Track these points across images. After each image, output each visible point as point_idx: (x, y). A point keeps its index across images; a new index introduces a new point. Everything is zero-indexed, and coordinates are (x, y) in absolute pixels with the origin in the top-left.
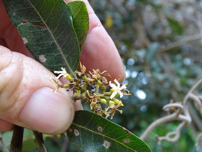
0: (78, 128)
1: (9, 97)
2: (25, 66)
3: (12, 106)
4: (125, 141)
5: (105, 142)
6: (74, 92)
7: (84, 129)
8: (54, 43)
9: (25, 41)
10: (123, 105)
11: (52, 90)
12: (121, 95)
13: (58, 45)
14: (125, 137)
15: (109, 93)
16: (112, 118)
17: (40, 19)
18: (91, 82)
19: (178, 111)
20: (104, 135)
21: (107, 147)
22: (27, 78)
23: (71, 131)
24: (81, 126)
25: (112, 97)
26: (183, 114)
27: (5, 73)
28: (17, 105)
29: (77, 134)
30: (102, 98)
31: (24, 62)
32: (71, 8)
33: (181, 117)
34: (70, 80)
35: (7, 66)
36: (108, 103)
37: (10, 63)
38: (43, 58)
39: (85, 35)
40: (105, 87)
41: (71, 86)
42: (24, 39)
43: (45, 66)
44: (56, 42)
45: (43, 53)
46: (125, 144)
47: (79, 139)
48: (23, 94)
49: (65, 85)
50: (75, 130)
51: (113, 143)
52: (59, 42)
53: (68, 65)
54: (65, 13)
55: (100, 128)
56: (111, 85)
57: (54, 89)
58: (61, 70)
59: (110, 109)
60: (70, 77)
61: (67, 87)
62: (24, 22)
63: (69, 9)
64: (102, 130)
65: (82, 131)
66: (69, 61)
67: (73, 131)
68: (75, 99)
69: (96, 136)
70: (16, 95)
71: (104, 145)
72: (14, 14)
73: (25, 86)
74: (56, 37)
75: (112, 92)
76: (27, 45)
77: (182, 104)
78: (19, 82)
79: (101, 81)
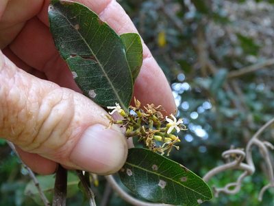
0: (131, 168)
1: (61, 135)
2: (76, 102)
3: (64, 144)
4: (182, 180)
5: (161, 181)
6: (127, 128)
7: (137, 168)
8: (105, 77)
9: (75, 75)
10: (179, 140)
11: (104, 127)
12: (178, 130)
13: (109, 79)
14: (182, 176)
15: (165, 128)
16: (168, 155)
17: (90, 52)
18: (145, 118)
19: (239, 159)
20: (159, 174)
21: (163, 187)
22: (79, 114)
23: (123, 170)
24: (134, 165)
25: (169, 132)
26: (245, 162)
27: (58, 110)
28: (70, 143)
29: (130, 173)
30: (156, 134)
31: (75, 97)
32: (124, 41)
33: (243, 165)
34: (123, 116)
35: (58, 103)
36: (163, 139)
37: (62, 99)
38: (93, 93)
39: (139, 68)
40: (160, 122)
41: (125, 122)
42: (74, 73)
43: (95, 102)
44: (106, 75)
45: (93, 88)
46: (182, 183)
47: (132, 179)
48: (75, 131)
49: (118, 121)
50: (128, 170)
51: (169, 183)
52: (111, 76)
53: (120, 100)
54: (117, 45)
55: (155, 167)
56: (168, 120)
57: (107, 126)
58: (115, 105)
59: (167, 145)
60: (124, 113)
61: (121, 123)
62: (73, 55)
63: (121, 41)
64: (157, 169)
65: (135, 170)
66: (121, 96)
67: (125, 171)
68: (128, 136)
69: (150, 175)
70: (68, 132)
71: (159, 185)
72: (63, 47)
73: (77, 122)
74: (106, 70)
75: (168, 128)
76: (76, 80)
77: (245, 151)
78: (71, 118)
79: (156, 116)
